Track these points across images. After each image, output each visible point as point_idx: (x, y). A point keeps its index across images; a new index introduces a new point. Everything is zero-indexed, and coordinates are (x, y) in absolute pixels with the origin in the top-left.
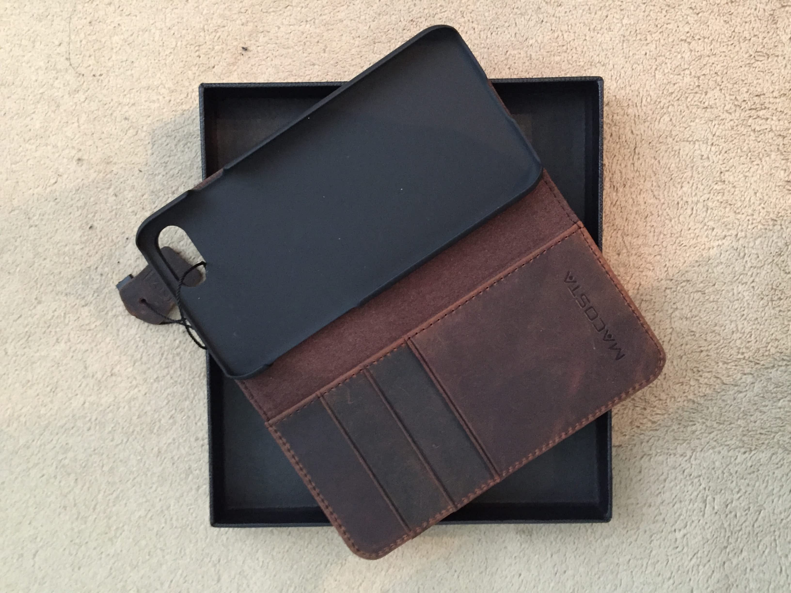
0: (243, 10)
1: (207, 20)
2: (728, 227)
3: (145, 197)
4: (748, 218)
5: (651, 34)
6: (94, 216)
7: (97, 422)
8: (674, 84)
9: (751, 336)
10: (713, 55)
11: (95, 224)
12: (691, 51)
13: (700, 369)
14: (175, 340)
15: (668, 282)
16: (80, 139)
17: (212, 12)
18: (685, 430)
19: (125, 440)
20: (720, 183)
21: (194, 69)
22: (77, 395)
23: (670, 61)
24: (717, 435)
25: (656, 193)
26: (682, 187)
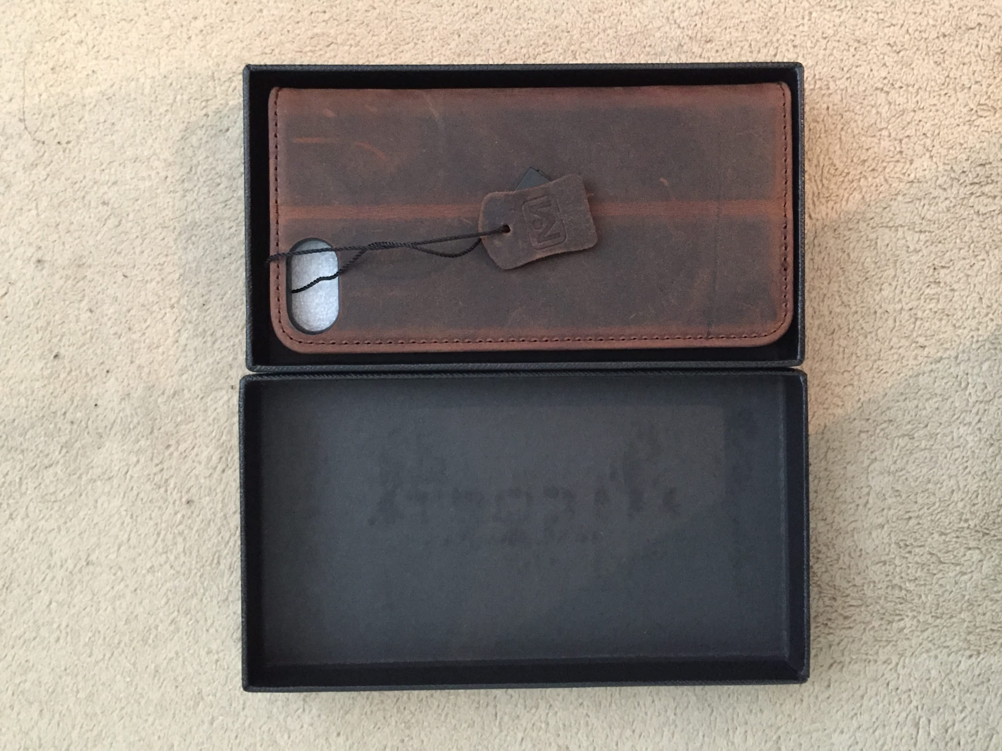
0: (268, 50)
1: (218, 65)
2: (945, 346)
3: (132, 312)
4: (972, 333)
5: (835, 81)
6: (60, 340)
7: (69, 630)
8: (867, 150)
9: (977, 496)
10: (920, 109)
11: (62, 351)
12: (890, 103)
13: (908, 543)
14: (176, 513)
15: (863, 422)
16: (40, 233)
17: (224, 53)
18: (889, 627)
19: (108, 655)
20: (933, 286)
21: (200, 133)
22: (40, 592)
23: (861, 118)
24: (932, 634)
25: (845, 298)
26: (881, 290)
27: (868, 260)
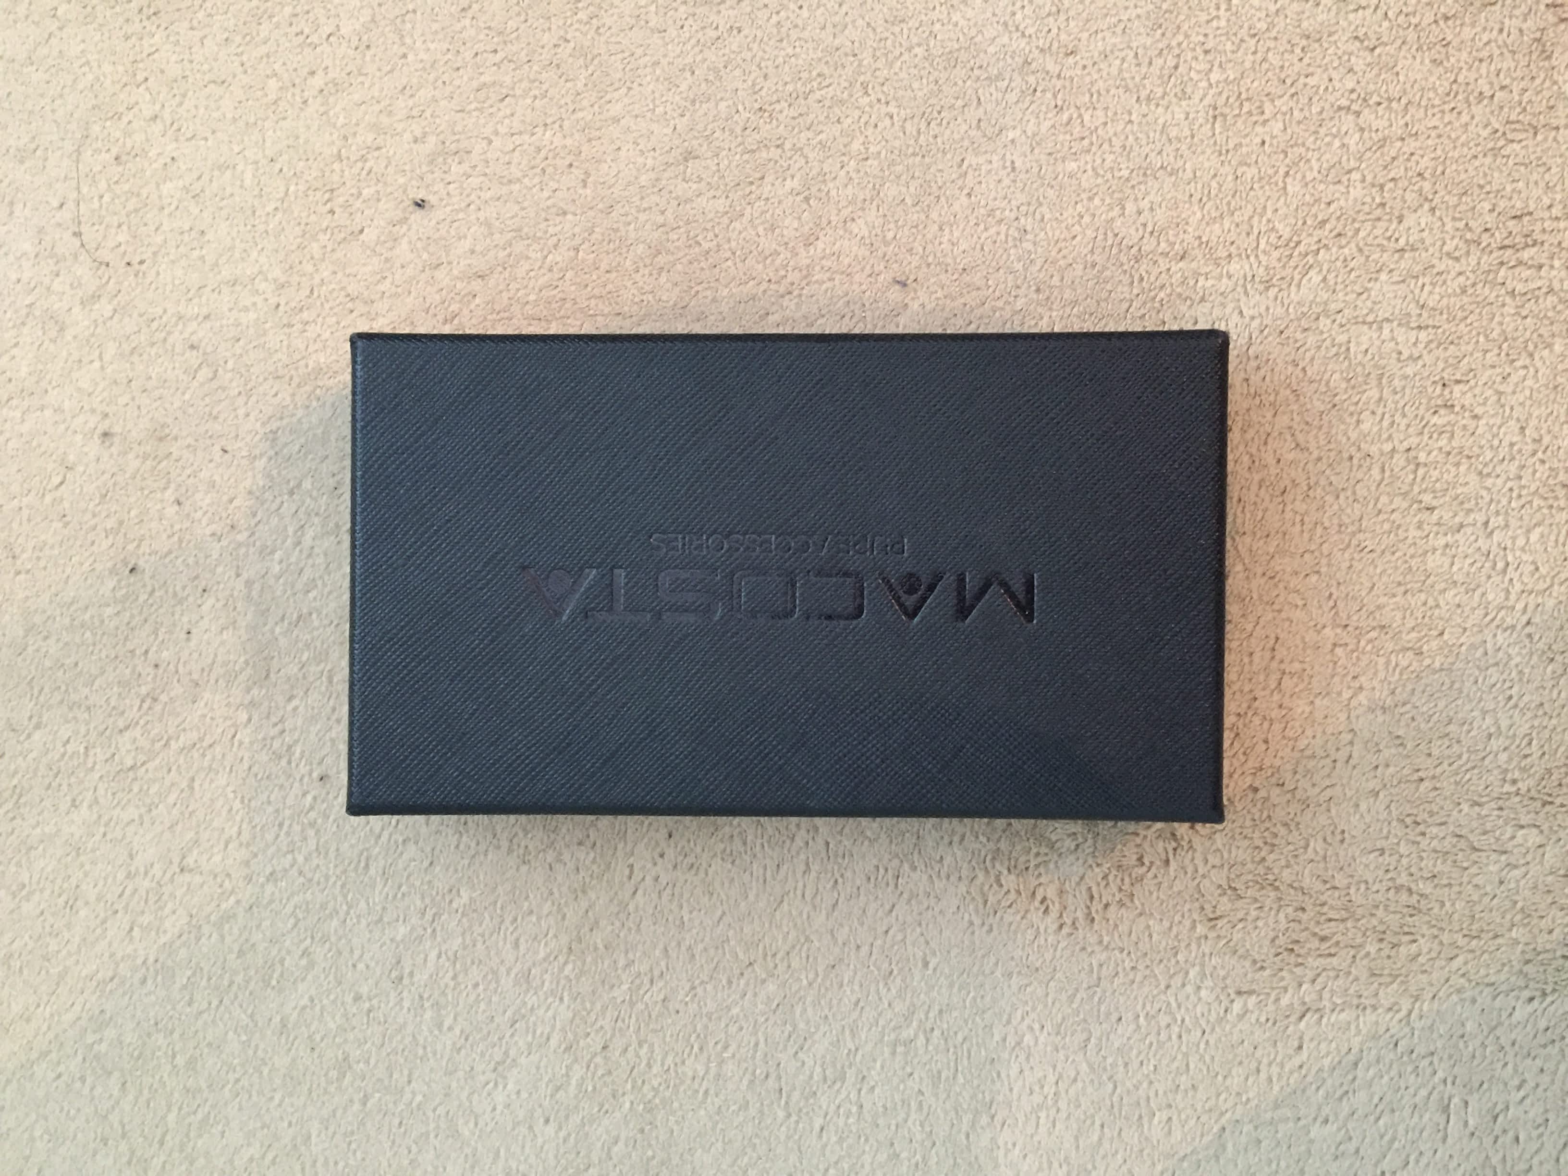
0: (415, 112)
1: (345, 138)
2: (1466, 506)
3: (236, 503)
4: (1509, 484)
5: (1273, 101)
6: (138, 546)
7: (159, 965)
8: (1329, 204)
9: (1530, 744)
10: (1411, 135)
11: (141, 563)
12: (1362, 130)
13: (1419, 819)
14: (304, 795)
15: (1339, 631)
16: (105, 394)
17: (354, 121)
18: (1393, 953)
19: (215, 1003)
20: (1442, 411)
21: (323, 238)
22: (116, 912)
23: (1316, 155)
24: (1466, 963)
25: (1300, 438)
26: (1358, 422)
27: (1336, 376)
